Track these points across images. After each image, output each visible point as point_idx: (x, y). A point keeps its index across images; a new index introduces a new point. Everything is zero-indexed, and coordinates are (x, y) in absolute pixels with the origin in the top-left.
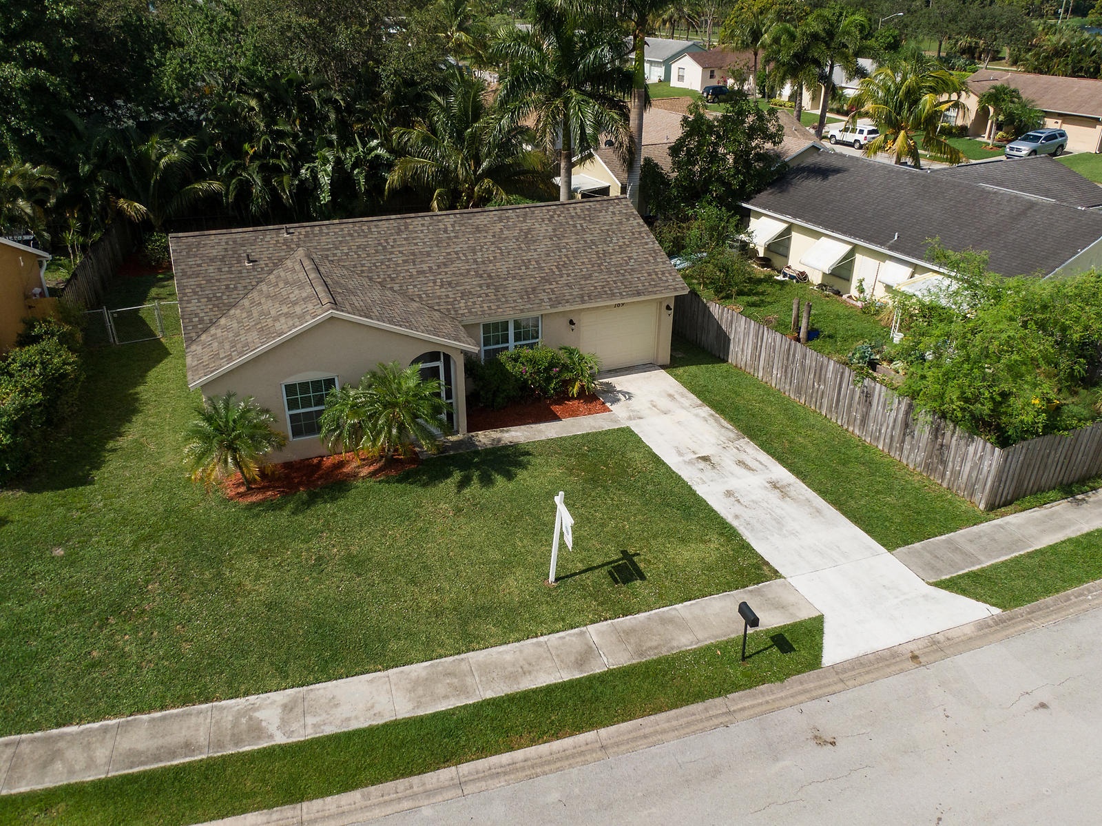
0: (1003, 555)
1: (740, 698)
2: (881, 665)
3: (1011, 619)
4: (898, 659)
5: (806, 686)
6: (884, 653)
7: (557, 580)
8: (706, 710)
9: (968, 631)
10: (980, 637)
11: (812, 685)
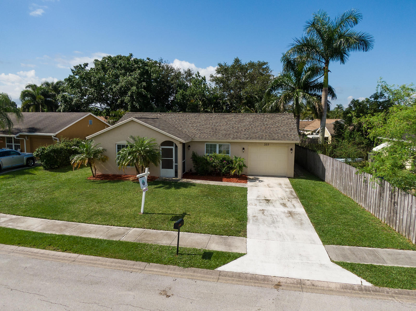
0: (407, 265)
1: (155, 266)
2: (252, 281)
3: (376, 291)
4: (266, 282)
5: (195, 274)
6: (260, 277)
7: (144, 213)
8: (134, 265)
9: (333, 286)
10: (339, 292)
11: (199, 275)
